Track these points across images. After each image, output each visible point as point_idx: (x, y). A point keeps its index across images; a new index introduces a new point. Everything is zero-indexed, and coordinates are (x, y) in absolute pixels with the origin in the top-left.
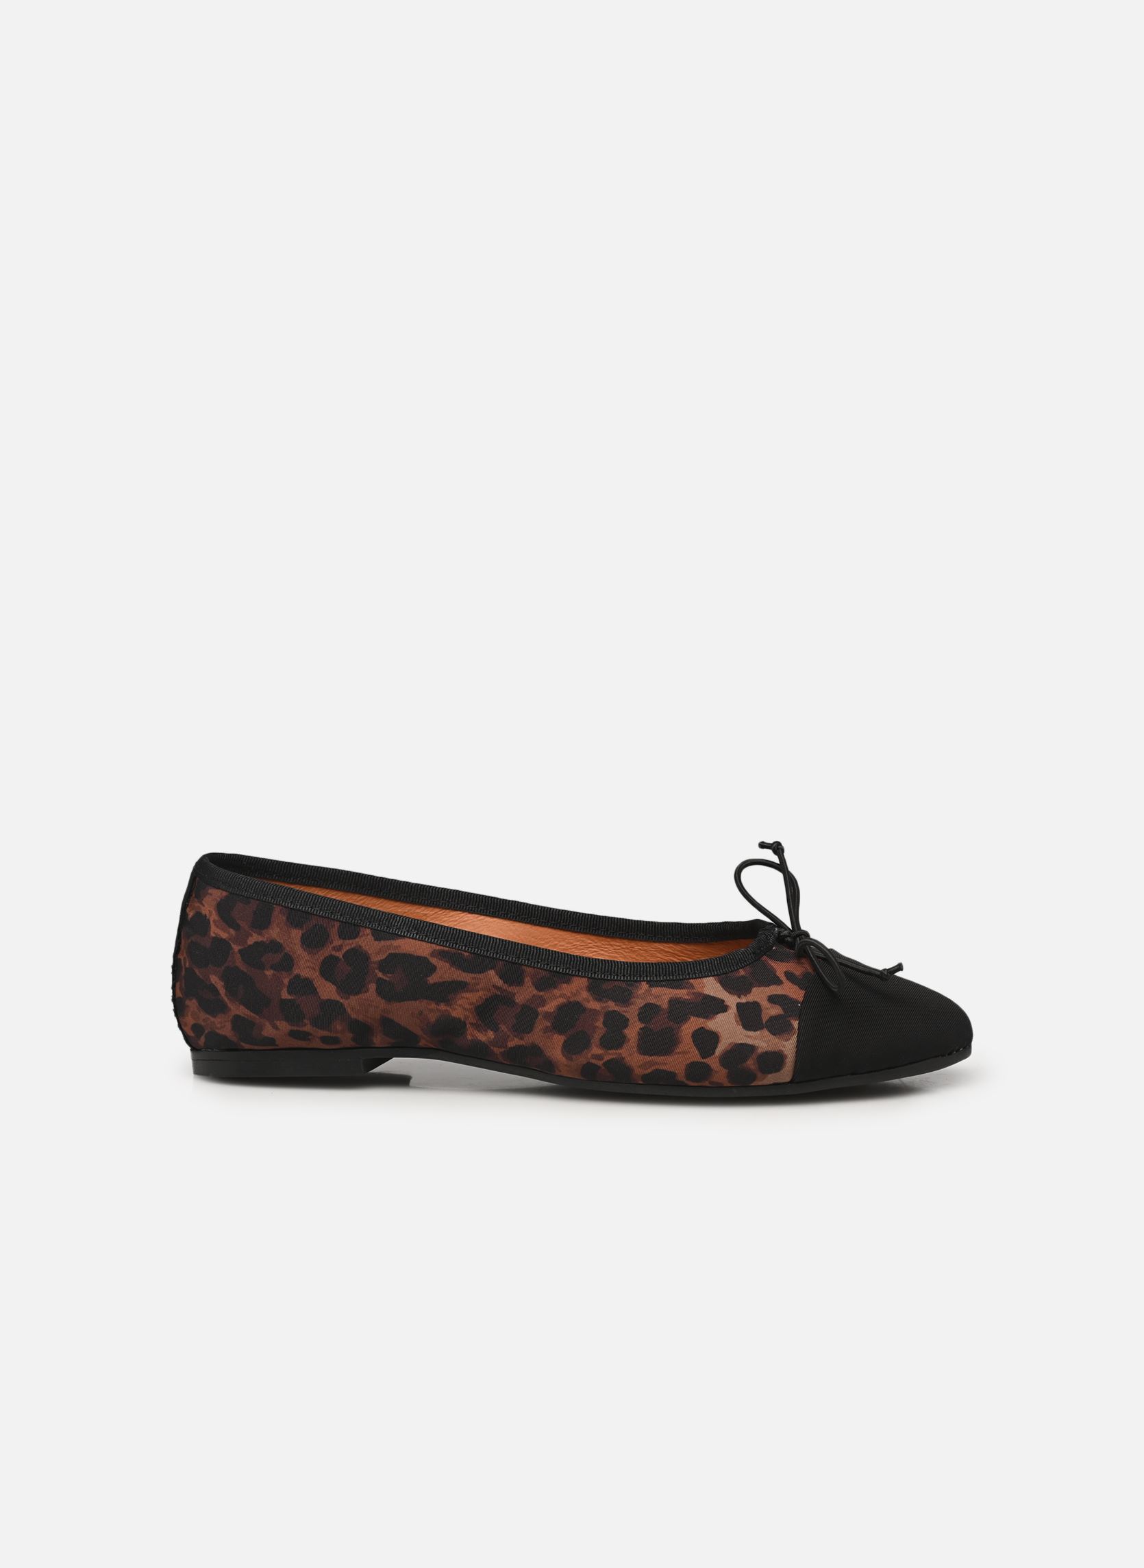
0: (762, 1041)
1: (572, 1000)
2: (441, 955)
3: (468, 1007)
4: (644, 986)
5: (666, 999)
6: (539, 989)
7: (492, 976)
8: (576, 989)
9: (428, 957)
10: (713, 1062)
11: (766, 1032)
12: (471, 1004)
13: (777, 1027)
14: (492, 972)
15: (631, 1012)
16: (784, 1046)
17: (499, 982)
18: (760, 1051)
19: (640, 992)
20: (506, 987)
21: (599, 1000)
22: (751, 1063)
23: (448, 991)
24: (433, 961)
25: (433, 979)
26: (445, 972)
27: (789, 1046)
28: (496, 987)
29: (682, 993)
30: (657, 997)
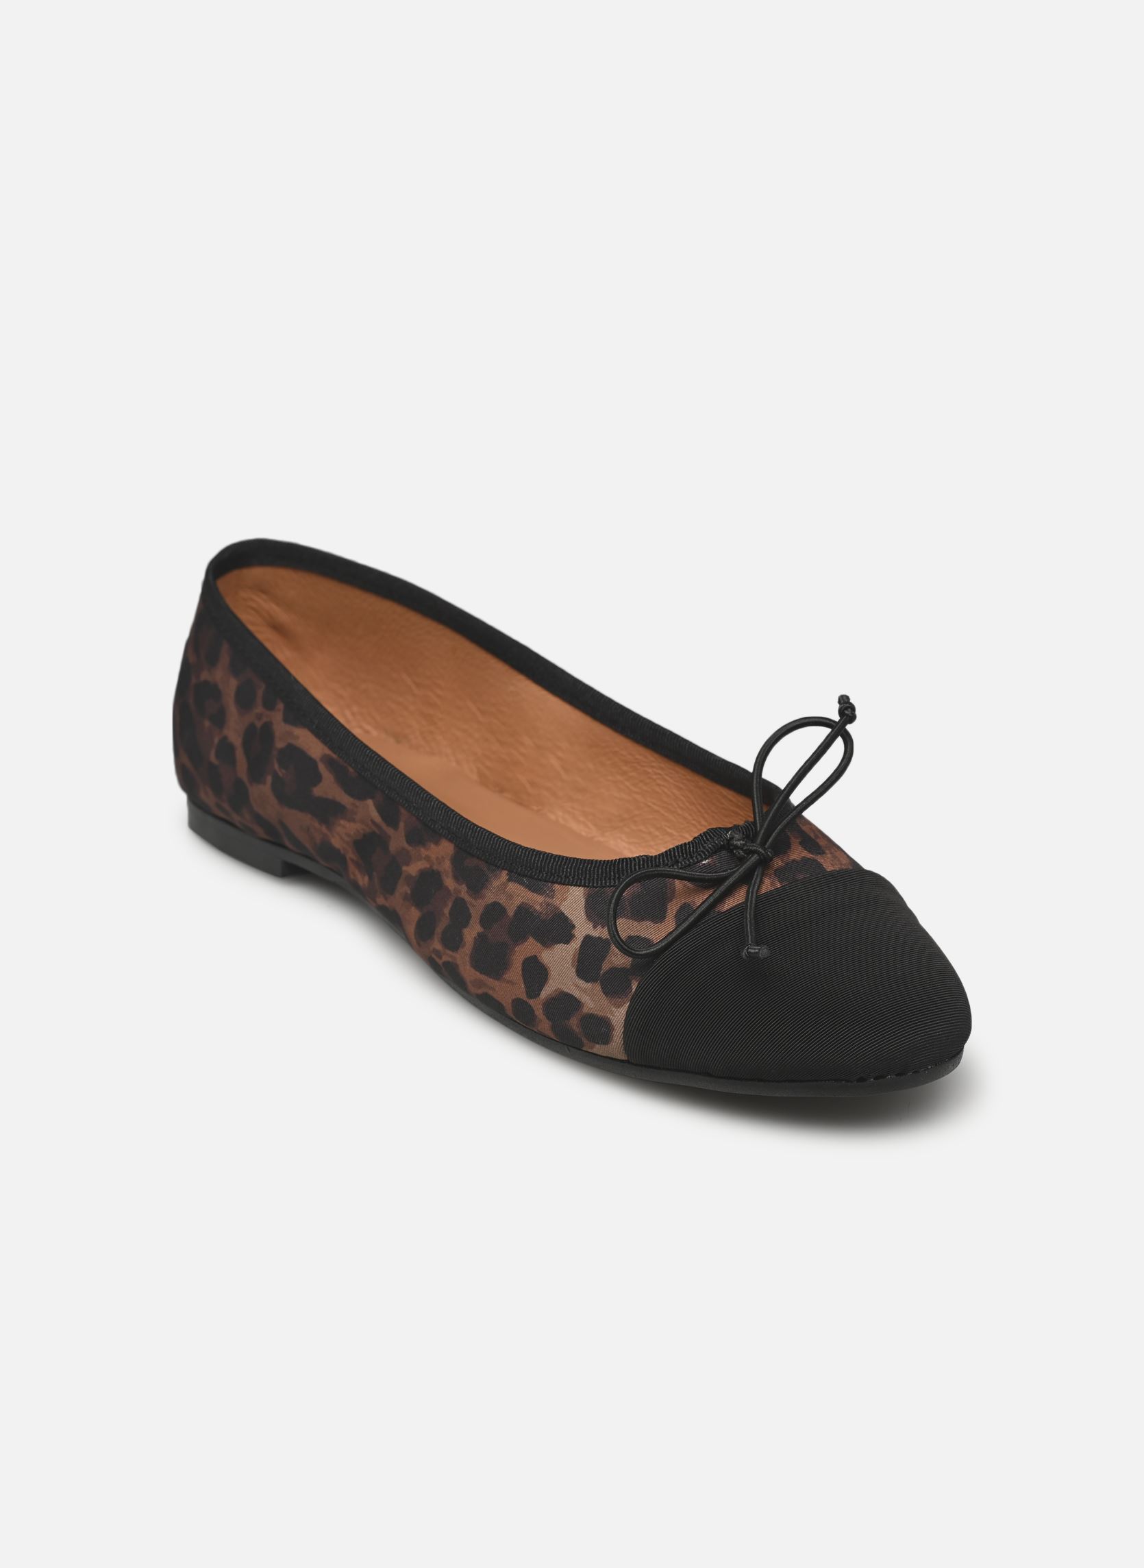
0: (590, 997)
1: (435, 867)
2: (329, 762)
3: (347, 839)
4: (504, 875)
5: (518, 901)
6: (409, 842)
7: (370, 809)
8: (441, 853)
9: (318, 760)
10: (537, 1005)
11: (597, 987)
12: (348, 835)
13: (613, 985)
14: (370, 802)
15: (477, 908)
16: (612, 1013)
17: (375, 815)
18: (585, 1010)
19: (496, 883)
20: (384, 826)
21: (456, 878)
22: (574, 1023)
23: (328, 811)
24: (322, 768)
25: (318, 791)
26: (328, 787)
27: (618, 1015)
28: (374, 822)
29: (537, 901)
30: (510, 897)
